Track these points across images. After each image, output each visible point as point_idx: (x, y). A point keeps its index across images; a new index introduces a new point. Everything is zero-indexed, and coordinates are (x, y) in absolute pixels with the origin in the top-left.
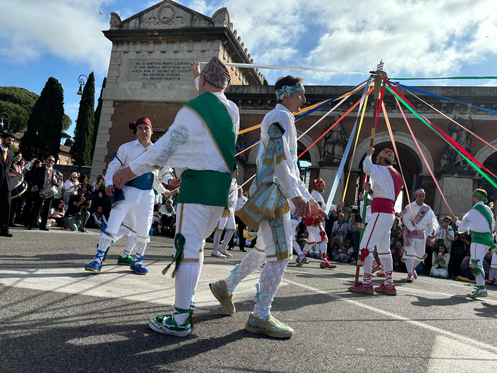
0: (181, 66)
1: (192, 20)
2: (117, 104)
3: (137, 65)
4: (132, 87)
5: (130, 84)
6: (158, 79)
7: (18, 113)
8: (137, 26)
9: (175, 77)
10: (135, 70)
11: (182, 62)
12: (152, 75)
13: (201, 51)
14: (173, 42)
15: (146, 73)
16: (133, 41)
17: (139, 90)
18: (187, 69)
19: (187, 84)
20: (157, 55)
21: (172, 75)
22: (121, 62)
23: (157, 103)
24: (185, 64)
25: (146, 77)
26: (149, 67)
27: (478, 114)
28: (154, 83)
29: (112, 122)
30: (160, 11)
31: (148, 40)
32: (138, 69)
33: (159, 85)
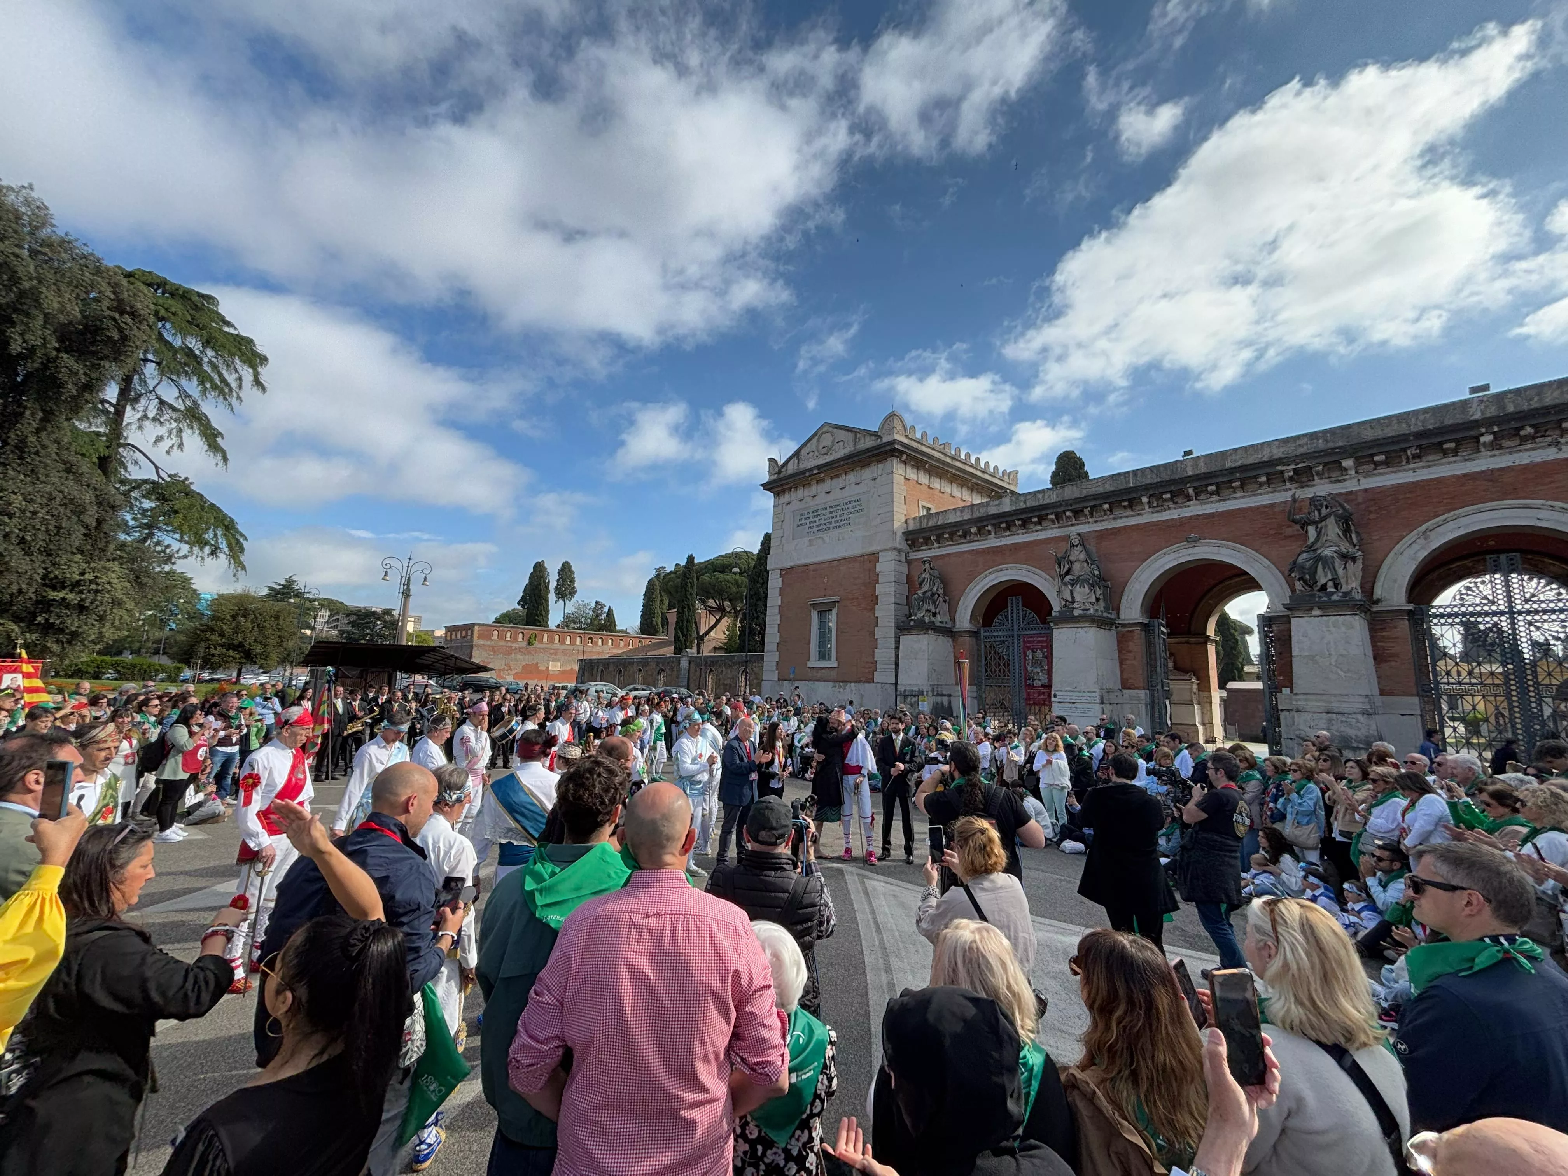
0: (850, 505)
1: (856, 441)
2: (784, 572)
3: (802, 517)
4: (798, 548)
5: (795, 544)
6: (825, 530)
7: (739, 586)
8: (796, 467)
9: (845, 522)
10: (799, 524)
11: (851, 500)
12: (818, 526)
13: (871, 479)
14: (837, 476)
15: (812, 525)
16: (794, 487)
17: (806, 550)
18: (857, 509)
19: (860, 529)
20: (823, 500)
21: (841, 520)
24: (855, 501)
25: (813, 530)
26: (815, 517)
27: (1375, 475)
28: (822, 536)
30: (818, 441)
31: (809, 482)
32: (803, 521)
33: (826, 536)
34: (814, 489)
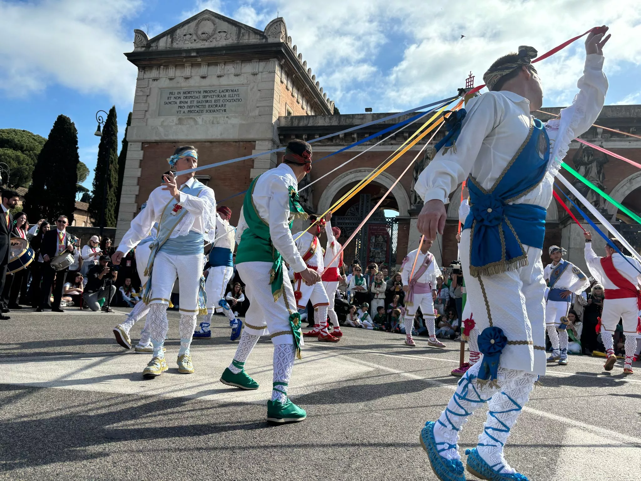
0: (227, 94)
1: (239, 35)
2: (146, 146)
3: (171, 96)
4: (165, 124)
5: (162, 120)
6: (198, 112)
7: (19, 163)
8: (169, 45)
9: (219, 108)
10: (168, 101)
11: (228, 88)
12: (190, 107)
13: (252, 74)
14: (216, 64)
15: (182, 105)
16: (164, 64)
17: (174, 127)
18: (235, 98)
19: (236, 117)
20: (195, 82)
21: (216, 106)
22: (150, 92)
23: (198, 143)
24: (232, 91)
25: (182, 110)
26: (186, 97)
27: (611, 141)
28: (194, 117)
29: (140, 169)
30: (198, 25)
31: (183, 63)
32: (172, 100)
33: (199, 120)
34: (187, 71)
